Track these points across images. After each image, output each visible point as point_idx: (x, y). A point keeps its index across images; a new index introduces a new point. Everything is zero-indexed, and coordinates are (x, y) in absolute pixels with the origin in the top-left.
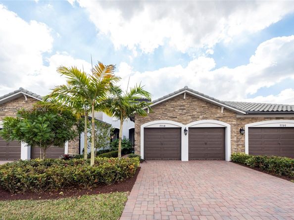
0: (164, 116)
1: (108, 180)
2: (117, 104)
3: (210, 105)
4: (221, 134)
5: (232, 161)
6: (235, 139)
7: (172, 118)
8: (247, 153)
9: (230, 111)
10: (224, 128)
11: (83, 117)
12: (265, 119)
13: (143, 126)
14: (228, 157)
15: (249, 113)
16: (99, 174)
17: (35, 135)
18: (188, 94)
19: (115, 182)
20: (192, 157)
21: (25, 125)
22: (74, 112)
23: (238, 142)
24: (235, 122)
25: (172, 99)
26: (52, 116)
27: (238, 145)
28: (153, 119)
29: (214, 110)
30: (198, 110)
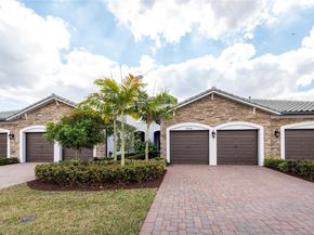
0: (191, 119)
1: (139, 178)
2: (143, 109)
3: (240, 106)
4: (253, 136)
5: (265, 166)
6: (269, 142)
7: (199, 120)
8: (283, 157)
9: (263, 112)
10: (257, 131)
11: (112, 121)
12: (305, 120)
13: (168, 129)
14: (261, 161)
15: (285, 114)
16: (131, 172)
17: (75, 138)
18: (216, 95)
19: (144, 181)
20: (221, 161)
21: (67, 130)
22: (103, 116)
23: (273, 145)
24: (269, 124)
25: (199, 101)
26: (87, 121)
27: (272, 149)
28: (179, 122)
29: (245, 111)
30: (227, 111)
